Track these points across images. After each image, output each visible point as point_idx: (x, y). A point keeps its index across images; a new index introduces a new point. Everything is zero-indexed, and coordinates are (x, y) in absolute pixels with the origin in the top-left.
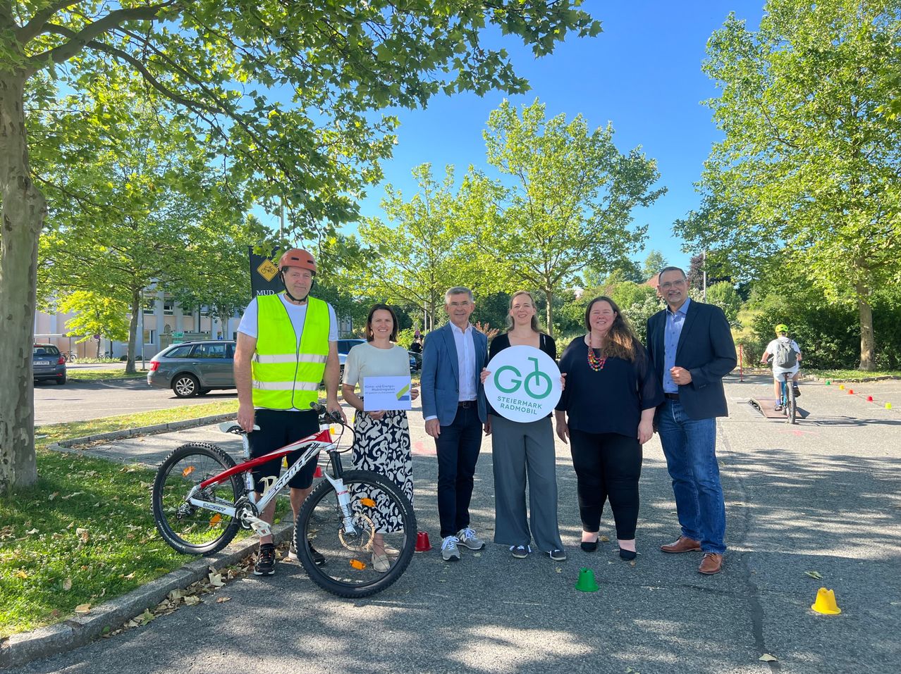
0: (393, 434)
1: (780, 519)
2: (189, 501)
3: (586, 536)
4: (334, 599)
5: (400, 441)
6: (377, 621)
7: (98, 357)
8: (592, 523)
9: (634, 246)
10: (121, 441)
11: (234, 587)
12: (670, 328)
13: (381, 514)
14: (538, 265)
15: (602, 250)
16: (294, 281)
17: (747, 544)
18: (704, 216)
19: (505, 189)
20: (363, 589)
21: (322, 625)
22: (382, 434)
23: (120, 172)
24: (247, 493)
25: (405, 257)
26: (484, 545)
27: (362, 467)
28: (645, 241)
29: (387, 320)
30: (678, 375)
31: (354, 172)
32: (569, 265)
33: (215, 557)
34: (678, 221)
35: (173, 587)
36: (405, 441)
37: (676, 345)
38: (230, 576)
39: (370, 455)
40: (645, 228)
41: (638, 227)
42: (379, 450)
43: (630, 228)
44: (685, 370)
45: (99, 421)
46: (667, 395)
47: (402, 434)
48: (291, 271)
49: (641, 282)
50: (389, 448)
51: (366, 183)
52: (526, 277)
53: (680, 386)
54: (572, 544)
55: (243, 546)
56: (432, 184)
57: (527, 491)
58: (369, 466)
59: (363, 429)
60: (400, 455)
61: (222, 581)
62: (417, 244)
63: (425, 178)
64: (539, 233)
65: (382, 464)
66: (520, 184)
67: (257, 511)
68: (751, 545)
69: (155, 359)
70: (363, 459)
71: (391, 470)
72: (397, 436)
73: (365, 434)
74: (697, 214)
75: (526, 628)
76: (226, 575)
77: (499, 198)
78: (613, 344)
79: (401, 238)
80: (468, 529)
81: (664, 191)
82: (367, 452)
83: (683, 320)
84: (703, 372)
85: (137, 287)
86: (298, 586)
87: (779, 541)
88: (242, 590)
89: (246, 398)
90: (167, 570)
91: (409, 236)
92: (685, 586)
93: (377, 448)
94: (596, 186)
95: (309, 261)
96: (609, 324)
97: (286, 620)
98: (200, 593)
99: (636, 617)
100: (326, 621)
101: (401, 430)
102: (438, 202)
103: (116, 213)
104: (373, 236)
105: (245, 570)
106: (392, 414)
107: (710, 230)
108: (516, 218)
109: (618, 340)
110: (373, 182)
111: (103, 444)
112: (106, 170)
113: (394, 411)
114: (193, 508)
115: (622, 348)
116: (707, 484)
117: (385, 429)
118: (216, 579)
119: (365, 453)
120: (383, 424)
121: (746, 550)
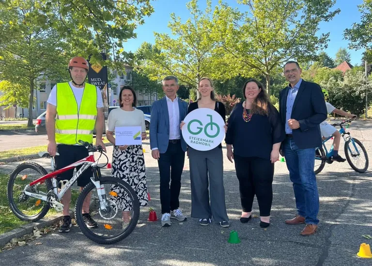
0: (133, 158)
1: (365, 207)
2: (24, 193)
3: (244, 214)
4: (96, 245)
5: (136, 161)
6: (114, 256)
7: (16, 117)
8: (247, 207)
9: (321, 46)
10: (13, 163)
11: (46, 237)
12: (290, 97)
13: (127, 201)
14: (261, 58)
15: (300, 49)
16: (75, 74)
17: (338, 220)
18: (363, 26)
19: (240, 14)
20: (111, 239)
21: (84, 257)
22: (127, 158)
23: (21, 12)
24: (53, 188)
25: (182, 56)
26: (186, 219)
27: (117, 176)
28: (328, 42)
29: (129, 95)
30: (291, 124)
31: (136, 9)
32: (279, 58)
33: (38, 222)
34: (347, 29)
35: (13, 236)
36: (140, 162)
37: (292, 107)
38: (45, 232)
39: (120, 169)
40: (328, 35)
41: (323, 34)
42: (125, 166)
43: (318, 35)
44: (296, 121)
45: (5, 152)
46: (287, 135)
47: (138, 158)
48: (74, 69)
49: (333, 67)
50: (131, 166)
51: (144, 15)
52: (253, 66)
53: (293, 130)
54: (237, 218)
55: (55, 217)
56: (198, 12)
57: (209, 188)
58: (120, 175)
59: (117, 155)
60: (136, 169)
61: (40, 234)
62: (190, 48)
63: (194, 8)
64: (261, 39)
65: (127, 174)
66: (249, 10)
67: (58, 198)
68: (340, 220)
69: (39, 118)
70: (117, 172)
71: (131, 177)
72: (135, 159)
73: (118, 158)
74: (358, 25)
75: (191, 261)
76: (43, 232)
77: (237, 19)
78: (257, 107)
79: (180, 45)
80: (178, 210)
81: (338, 11)
82: (119, 167)
83: (297, 91)
84: (306, 122)
85: (32, 78)
86: (79, 238)
87: (357, 218)
88: (50, 239)
89: (52, 138)
90: (11, 228)
91: (185, 44)
92: (290, 241)
93: (124, 165)
94: (296, 9)
95: (83, 63)
96: (255, 95)
97: (67, 254)
98: (28, 240)
99: (254, 256)
100: (87, 255)
101: (137, 156)
102: (202, 22)
103: (6, 37)
104: (164, 44)
105: (54, 229)
106: (133, 147)
107: (366, 34)
108: (247, 31)
109: (259, 105)
110: (148, 14)
111: (3, 164)
112: (13, 11)
113: (134, 146)
114: (27, 197)
115: (261, 109)
116: (308, 186)
117: (129, 155)
118: (37, 233)
119: (118, 168)
120: (128, 152)
121: (336, 223)
